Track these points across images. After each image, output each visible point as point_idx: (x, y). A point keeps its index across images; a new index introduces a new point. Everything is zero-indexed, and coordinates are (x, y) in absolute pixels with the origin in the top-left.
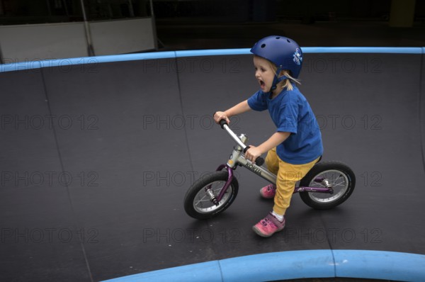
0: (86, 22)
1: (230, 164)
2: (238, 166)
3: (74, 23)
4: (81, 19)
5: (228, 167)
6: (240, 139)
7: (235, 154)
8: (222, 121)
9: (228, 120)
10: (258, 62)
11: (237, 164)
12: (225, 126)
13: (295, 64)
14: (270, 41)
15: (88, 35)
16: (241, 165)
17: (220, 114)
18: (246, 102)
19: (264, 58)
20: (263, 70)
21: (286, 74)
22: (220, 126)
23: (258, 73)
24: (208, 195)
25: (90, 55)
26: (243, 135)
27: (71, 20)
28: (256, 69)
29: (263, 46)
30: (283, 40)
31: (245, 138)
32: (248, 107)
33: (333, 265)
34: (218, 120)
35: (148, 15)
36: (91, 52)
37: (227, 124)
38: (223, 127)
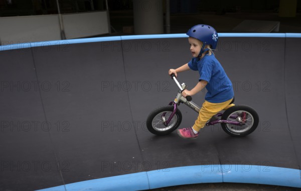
0: (60, 15)
1: (176, 101)
2: (181, 103)
3: (51, 15)
4: (56, 13)
5: (174, 103)
6: (181, 86)
7: (179, 95)
8: (173, 75)
9: (176, 75)
10: (192, 41)
11: (180, 102)
12: (174, 78)
13: (214, 41)
14: (198, 28)
15: (61, 23)
16: (183, 102)
17: (172, 71)
18: (187, 64)
19: (195, 38)
20: (195, 45)
21: (209, 47)
22: (171, 77)
23: (192, 47)
24: (163, 120)
25: (62, 39)
26: (184, 84)
27: (49, 13)
28: (191, 45)
29: (194, 31)
30: (206, 27)
31: (185, 86)
32: (188, 67)
33: (221, 174)
34: (170, 73)
35: (105, 9)
36: (63, 37)
37: (175, 76)
38: (172, 78)
